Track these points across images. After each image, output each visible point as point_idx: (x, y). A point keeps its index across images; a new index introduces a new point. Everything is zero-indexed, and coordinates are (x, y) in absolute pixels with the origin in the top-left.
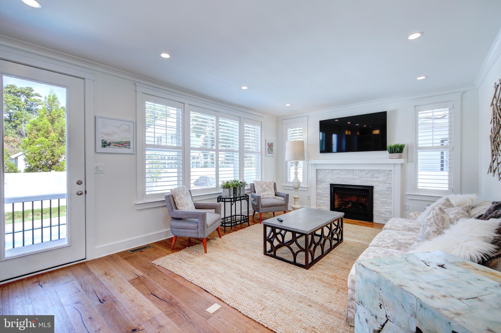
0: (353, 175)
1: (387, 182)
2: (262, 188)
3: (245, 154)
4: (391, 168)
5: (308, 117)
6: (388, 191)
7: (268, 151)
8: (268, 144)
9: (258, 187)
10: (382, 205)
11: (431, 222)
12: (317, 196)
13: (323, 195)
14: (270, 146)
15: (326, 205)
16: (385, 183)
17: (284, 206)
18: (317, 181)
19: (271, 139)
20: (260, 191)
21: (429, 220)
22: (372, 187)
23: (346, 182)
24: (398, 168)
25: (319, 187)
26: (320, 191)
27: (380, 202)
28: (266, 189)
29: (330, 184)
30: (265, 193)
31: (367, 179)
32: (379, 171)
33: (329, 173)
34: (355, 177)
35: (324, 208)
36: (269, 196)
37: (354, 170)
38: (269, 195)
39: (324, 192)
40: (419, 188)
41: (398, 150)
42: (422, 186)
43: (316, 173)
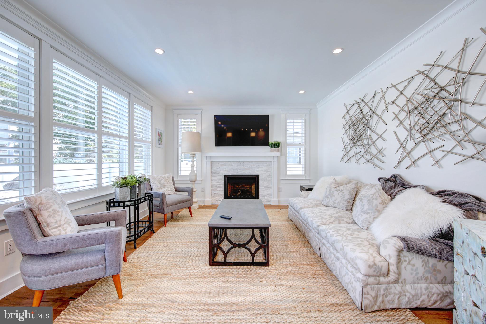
0: (243, 166)
1: (268, 171)
2: (160, 183)
3: (135, 142)
4: (271, 160)
5: (202, 110)
6: (269, 178)
7: (158, 141)
8: (158, 133)
9: (155, 182)
10: (264, 190)
11: (377, 196)
12: (211, 187)
13: (217, 186)
14: (160, 135)
15: (220, 195)
16: (267, 172)
17: (189, 202)
18: (211, 173)
19: (161, 128)
20: (159, 187)
21: (374, 195)
22: (258, 176)
23: (237, 173)
24: (276, 159)
25: (213, 178)
26: (214, 183)
27: (263, 187)
28: (165, 185)
29: (224, 175)
30: (164, 189)
31: (254, 169)
32: (263, 162)
33: (223, 165)
34: (245, 168)
35: (218, 198)
36: (169, 192)
37: (244, 162)
38: (169, 190)
39: (218, 183)
40: (287, 174)
41: (276, 146)
42: (289, 172)
43: (211, 166)
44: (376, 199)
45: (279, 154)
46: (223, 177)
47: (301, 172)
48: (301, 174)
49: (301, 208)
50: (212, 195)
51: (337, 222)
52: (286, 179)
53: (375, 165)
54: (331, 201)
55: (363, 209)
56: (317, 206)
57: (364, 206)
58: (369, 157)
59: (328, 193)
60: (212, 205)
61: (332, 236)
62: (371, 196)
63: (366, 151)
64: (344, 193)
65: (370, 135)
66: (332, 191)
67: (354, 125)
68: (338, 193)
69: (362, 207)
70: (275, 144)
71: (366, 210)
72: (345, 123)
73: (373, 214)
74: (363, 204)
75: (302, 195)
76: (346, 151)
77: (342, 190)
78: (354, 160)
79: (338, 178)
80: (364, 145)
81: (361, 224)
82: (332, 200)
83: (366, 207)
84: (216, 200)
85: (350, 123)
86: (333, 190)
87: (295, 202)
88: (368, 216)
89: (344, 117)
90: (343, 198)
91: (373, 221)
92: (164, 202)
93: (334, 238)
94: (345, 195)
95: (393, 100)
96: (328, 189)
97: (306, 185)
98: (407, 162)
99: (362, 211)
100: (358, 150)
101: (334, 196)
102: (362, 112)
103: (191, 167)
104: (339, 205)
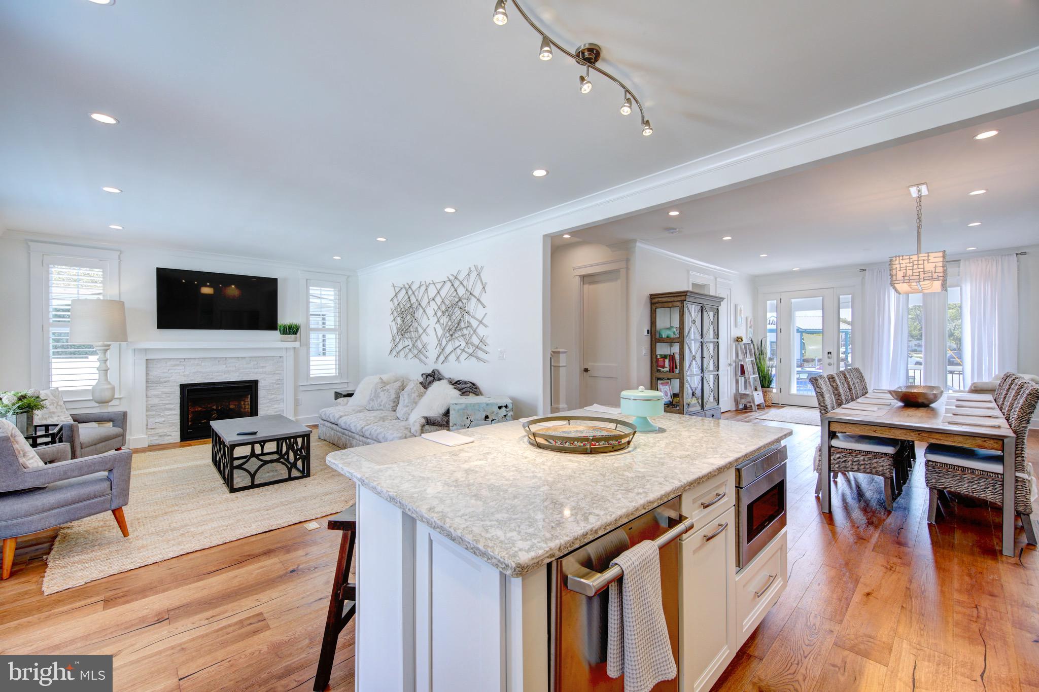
0: (225, 366)
1: (277, 372)
5: (121, 253)
6: (278, 384)
10: (270, 405)
12: (147, 411)
13: (161, 407)
15: (171, 425)
16: (275, 374)
18: (147, 382)
22: (256, 383)
23: (212, 378)
24: (292, 352)
25: (152, 392)
26: (154, 401)
27: (268, 401)
29: (181, 385)
31: (248, 370)
32: (266, 358)
33: (178, 365)
34: (230, 369)
35: (165, 431)
37: (227, 359)
39: (164, 402)
40: (311, 376)
41: (292, 330)
42: (313, 373)
43: (147, 367)
44: (415, 393)
45: (296, 344)
46: (178, 389)
47: (334, 371)
48: (334, 375)
49: (341, 417)
50: (150, 427)
51: (382, 420)
52: (308, 384)
53: (420, 360)
54: (376, 404)
56: (360, 411)
58: (416, 352)
59: (373, 395)
60: (149, 446)
63: (413, 345)
65: (416, 328)
66: (377, 392)
67: (402, 314)
68: (384, 394)
70: (290, 327)
71: (407, 404)
72: (393, 308)
75: (340, 404)
76: (394, 343)
77: (389, 390)
78: (402, 354)
79: (385, 377)
80: (411, 338)
81: (402, 417)
82: (378, 401)
84: (160, 436)
85: (399, 310)
86: (379, 390)
88: (407, 409)
89: (392, 300)
90: (390, 398)
91: (411, 412)
94: (390, 394)
95: (433, 297)
96: (374, 391)
97: (343, 389)
98: (442, 358)
99: (404, 406)
100: (407, 343)
101: (381, 397)
102: (410, 300)
103: (97, 372)
104: (385, 407)
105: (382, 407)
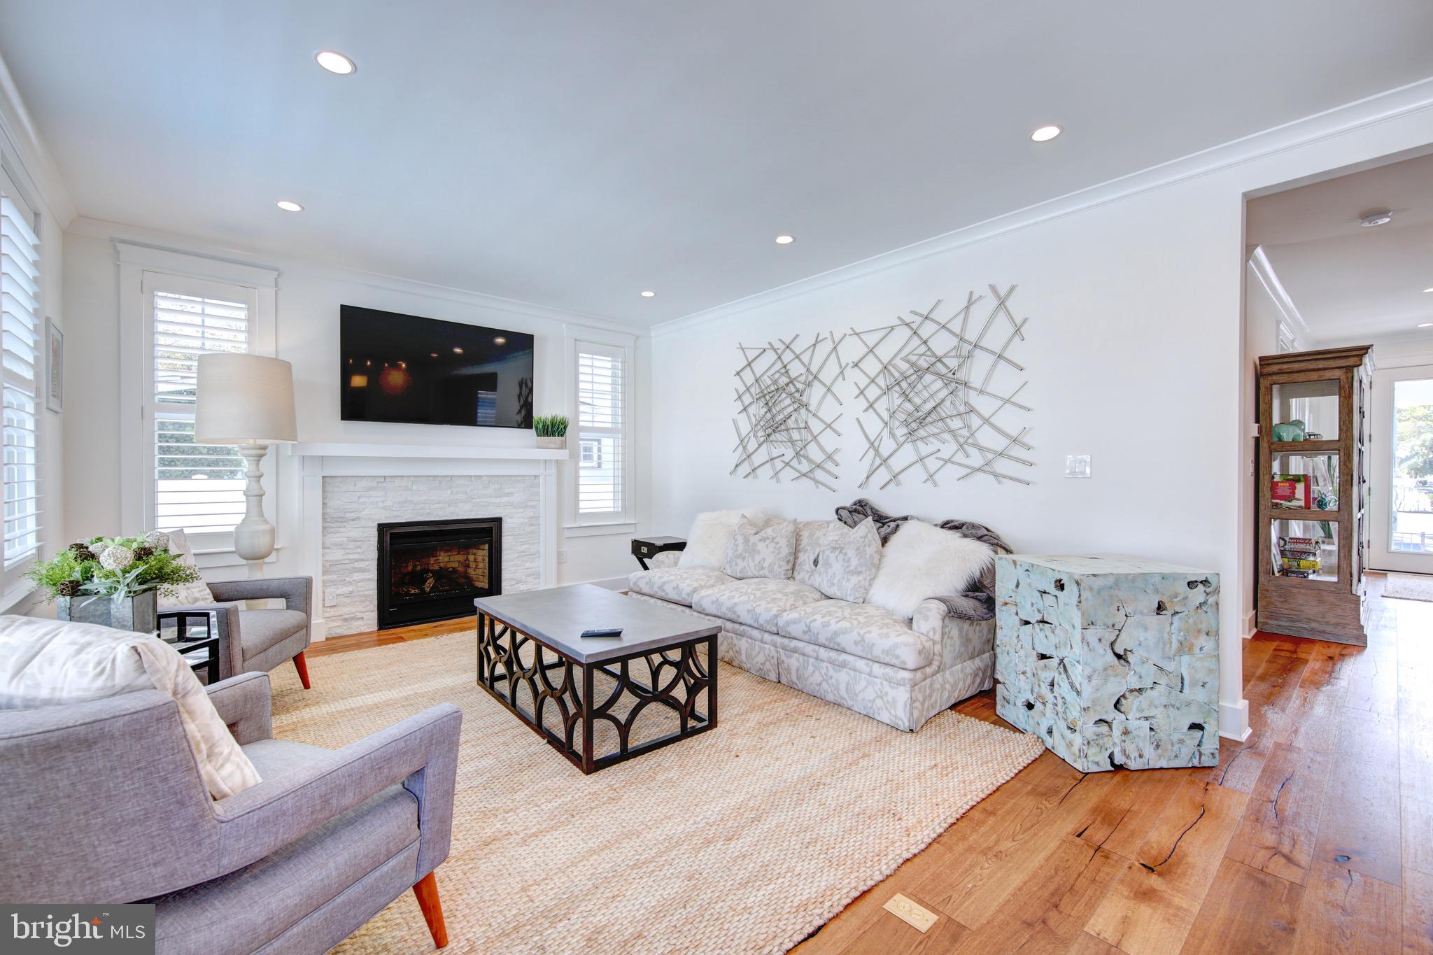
0: (449, 491)
1: (530, 503)
4: (539, 470)
5: (278, 275)
6: (533, 525)
7: (53, 379)
8: (53, 344)
10: (519, 562)
12: (323, 573)
13: (347, 566)
14: (58, 357)
15: (363, 599)
16: (526, 506)
18: (324, 519)
22: (498, 521)
23: (429, 513)
24: (553, 470)
25: (333, 539)
26: (337, 555)
27: (516, 555)
29: (379, 525)
31: (486, 500)
32: (513, 478)
33: (374, 488)
34: (457, 496)
35: (353, 610)
37: (454, 479)
39: (351, 557)
40: (581, 511)
41: (555, 429)
42: (585, 506)
43: (324, 492)
44: (870, 545)
45: (563, 454)
46: (375, 532)
47: (611, 503)
48: (613, 509)
49: (695, 590)
50: (327, 604)
51: (801, 602)
52: (577, 525)
53: (817, 482)
54: (752, 565)
55: (848, 567)
57: (849, 560)
58: (804, 467)
59: (741, 548)
60: (327, 639)
61: (826, 625)
62: (861, 540)
63: (798, 455)
64: (777, 543)
65: (806, 422)
66: (751, 542)
68: (767, 546)
69: (846, 564)
70: (553, 424)
71: (856, 568)
72: (742, 389)
73: (867, 572)
74: (846, 558)
75: (663, 562)
76: (745, 450)
77: (773, 538)
78: (766, 472)
80: (792, 442)
81: (850, 595)
82: (753, 561)
83: (854, 562)
84: (345, 620)
85: (758, 390)
86: (752, 539)
87: (663, 580)
88: (861, 578)
89: (738, 374)
90: (778, 554)
91: (870, 585)
92: (235, 643)
93: (834, 627)
94: (780, 547)
95: (856, 361)
96: (739, 539)
98: (882, 475)
99: (847, 570)
100: (778, 450)
101: (759, 552)
102: (787, 372)
103: (244, 498)
104: (771, 571)
105: (765, 572)
